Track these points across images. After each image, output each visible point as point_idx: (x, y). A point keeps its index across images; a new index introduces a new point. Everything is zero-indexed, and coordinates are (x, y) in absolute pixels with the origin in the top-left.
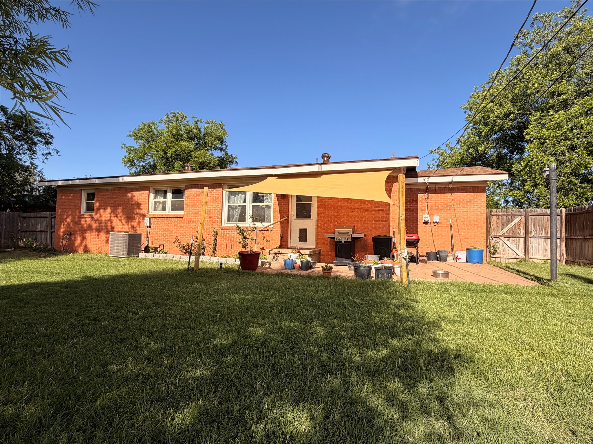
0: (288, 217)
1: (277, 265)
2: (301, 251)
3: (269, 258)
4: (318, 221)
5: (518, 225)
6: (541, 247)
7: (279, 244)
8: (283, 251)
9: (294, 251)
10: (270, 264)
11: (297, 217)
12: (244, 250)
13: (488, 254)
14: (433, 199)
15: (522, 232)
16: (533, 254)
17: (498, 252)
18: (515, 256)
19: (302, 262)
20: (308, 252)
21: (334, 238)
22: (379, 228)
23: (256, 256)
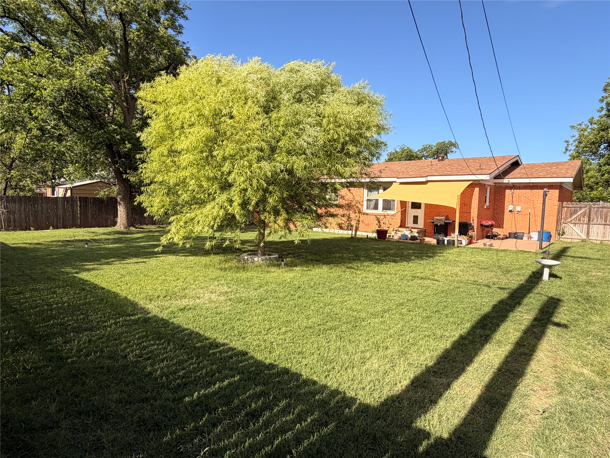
0: (406, 208)
1: (396, 237)
2: (412, 230)
3: (393, 233)
4: (425, 211)
5: (584, 215)
6: (600, 231)
7: (399, 225)
8: (400, 229)
9: (408, 229)
10: (393, 236)
11: (412, 208)
12: (379, 229)
13: (557, 235)
14: (518, 194)
15: (586, 219)
16: (593, 237)
17: (566, 234)
18: (579, 237)
19: (411, 236)
20: (416, 230)
21: (433, 222)
22: (464, 217)
23: (386, 232)
